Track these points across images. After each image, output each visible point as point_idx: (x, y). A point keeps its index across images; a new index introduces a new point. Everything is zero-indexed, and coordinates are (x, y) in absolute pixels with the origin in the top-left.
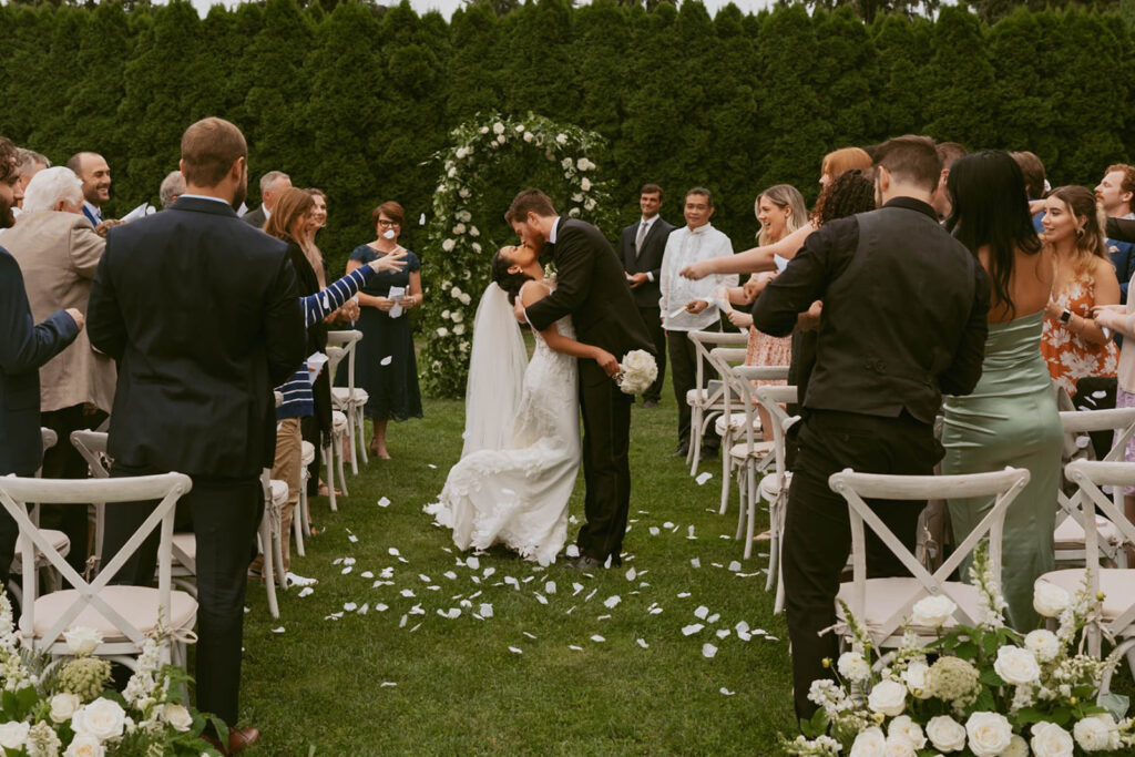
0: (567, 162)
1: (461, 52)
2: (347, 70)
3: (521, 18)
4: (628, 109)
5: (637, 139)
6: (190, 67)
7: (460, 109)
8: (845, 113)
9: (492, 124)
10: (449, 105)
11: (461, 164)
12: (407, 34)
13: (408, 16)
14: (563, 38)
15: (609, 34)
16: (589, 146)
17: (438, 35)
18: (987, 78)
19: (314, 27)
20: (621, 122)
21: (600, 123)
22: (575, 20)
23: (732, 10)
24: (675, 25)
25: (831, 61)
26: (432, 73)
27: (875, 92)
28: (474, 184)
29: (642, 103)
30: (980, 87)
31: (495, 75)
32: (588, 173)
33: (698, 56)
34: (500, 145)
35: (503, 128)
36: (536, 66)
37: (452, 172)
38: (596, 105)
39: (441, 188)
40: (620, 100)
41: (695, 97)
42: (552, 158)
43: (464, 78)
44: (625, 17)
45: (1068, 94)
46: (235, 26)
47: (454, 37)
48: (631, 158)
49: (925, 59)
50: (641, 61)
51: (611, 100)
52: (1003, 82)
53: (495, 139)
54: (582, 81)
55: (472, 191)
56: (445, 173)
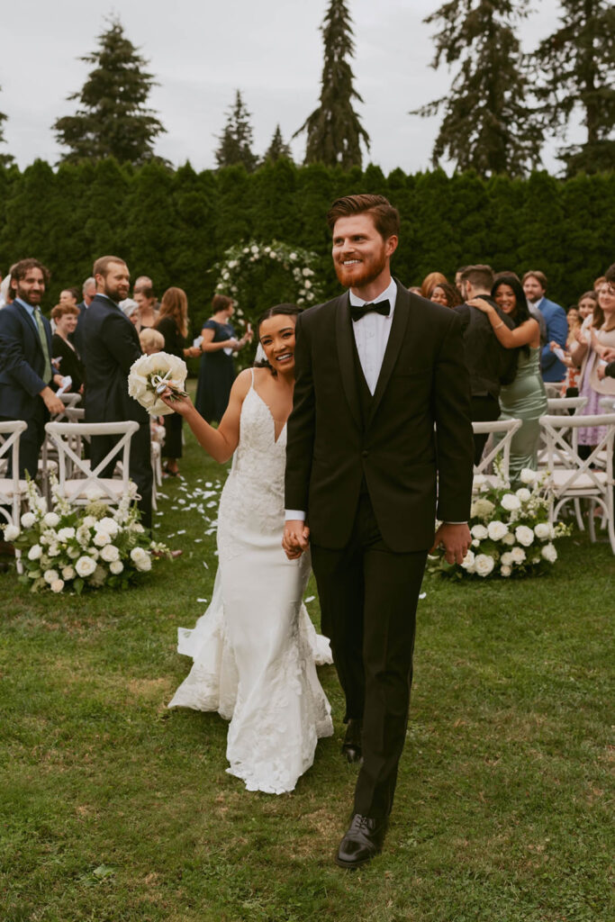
0: (296, 271)
1: (225, 197)
2: (151, 208)
6: (48, 205)
7: (224, 234)
8: (469, 239)
9: (251, 247)
10: (217, 231)
11: (232, 271)
12: (190, 185)
13: (190, 173)
14: (291, 188)
15: (320, 187)
16: (310, 261)
17: (210, 186)
18: (558, 219)
19: (129, 179)
21: (313, 244)
22: (300, 174)
23: (398, 172)
25: (461, 206)
26: (206, 211)
27: (489, 226)
28: (239, 284)
30: (555, 223)
31: (247, 212)
32: (309, 278)
34: (256, 260)
35: (258, 249)
36: (273, 207)
37: (226, 276)
38: (311, 232)
39: (220, 286)
42: (287, 268)
43: (227, 214)
45: (608, 228)
46: (77, 179)
47: (220, 187)
49: (521, 204)
52: (568, 220)
53: (253, 256)
54: (302, 217)
55: (238, 288)
56: (222, 277)
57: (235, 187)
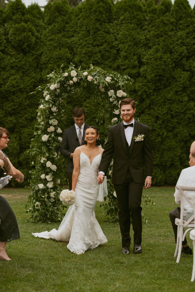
0: (111, 93)
1: (50, 27)
3: (84, 8)
4: (144, 60)
5: (149, 77)
7: (49, 60)
9: (70, 71)
10: (43, 57)
11: (52, 93)
12: (20, 17)
13: (20, 7)
14: (108, 19)
15: (134, 17)
16: (123, 84)
17: (37, 17)
20: (140, 67)
21: (128, 68)
22: (115, 9)
24: (171, 12)
26: (33, 39)
28: (59, 104)
29: (152, 57)
31: (69, 41)
32: (122, 98)
33: (184, 29)
34: (74, 82)
35: (76, 73)
36: (92, 35)
37: (47, 98)
38: (126, 58)
39: (41, 106)
40: (140, 55)
41: (181, 53)
42: (103, 90)
43: (52, 42)
44: (143, 7)
47: (46, 19)
48: (145, 88)
50: (152, 32)
51: (134, 55)
53: (72, 80)
54: (118, 44)
55: (58, 109)
56: (44, 98)
57: (59, 19)
